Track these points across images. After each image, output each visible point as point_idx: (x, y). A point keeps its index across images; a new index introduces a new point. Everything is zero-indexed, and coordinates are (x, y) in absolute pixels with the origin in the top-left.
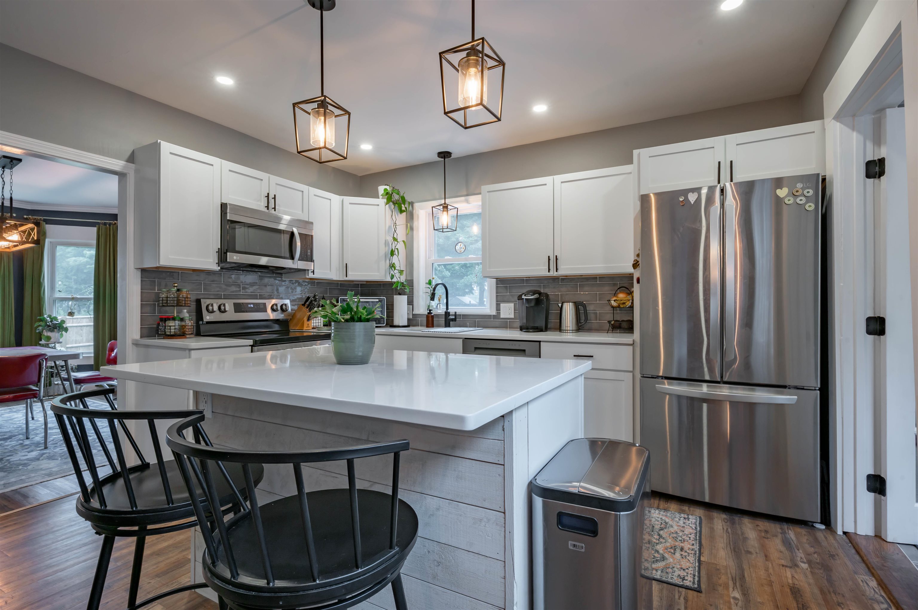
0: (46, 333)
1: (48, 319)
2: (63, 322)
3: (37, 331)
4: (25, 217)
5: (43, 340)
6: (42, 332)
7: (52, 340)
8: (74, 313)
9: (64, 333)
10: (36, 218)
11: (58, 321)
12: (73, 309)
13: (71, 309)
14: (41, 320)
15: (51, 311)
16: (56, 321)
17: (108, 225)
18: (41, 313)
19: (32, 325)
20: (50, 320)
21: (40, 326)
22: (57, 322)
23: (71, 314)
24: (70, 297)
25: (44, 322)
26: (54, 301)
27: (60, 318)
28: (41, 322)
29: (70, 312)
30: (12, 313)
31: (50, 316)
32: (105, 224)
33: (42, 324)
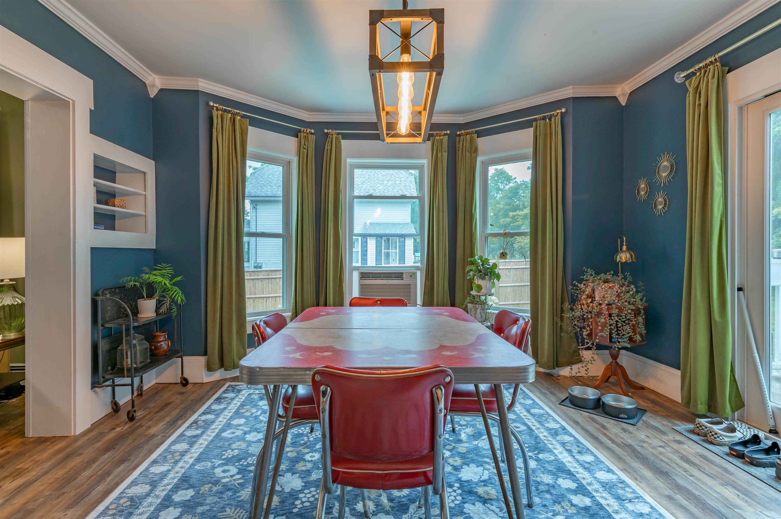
0: (478, 281)
1: (479, 261)
2: (495, 265)
3: (468, 278)
4: (458, 133)
5: (474, 291)
6: (473, 278)
7: (483, 291)
8: (506, 254)
9: (495, 281)
10: (468, 132)
11: (489, 265)
12: (506, 248)
13: (504, 249)
14: (472, 263)
15: (483, 251)
16: (487, 265)
17: (547, 120)
18: (472, 255)
19: (464, 269)
20: (481, 263)
21: (471, 270)
22: (488, 267)
23: (504, 255)
24: (502, 232)
25: (475, 265)
26: (486, 237)
27: (492, 262)
28: (472, 266)
29: (503, 253)
30: (445, 254)
31: (481, 258)
32: (544, 118)
33: (473, 267)
